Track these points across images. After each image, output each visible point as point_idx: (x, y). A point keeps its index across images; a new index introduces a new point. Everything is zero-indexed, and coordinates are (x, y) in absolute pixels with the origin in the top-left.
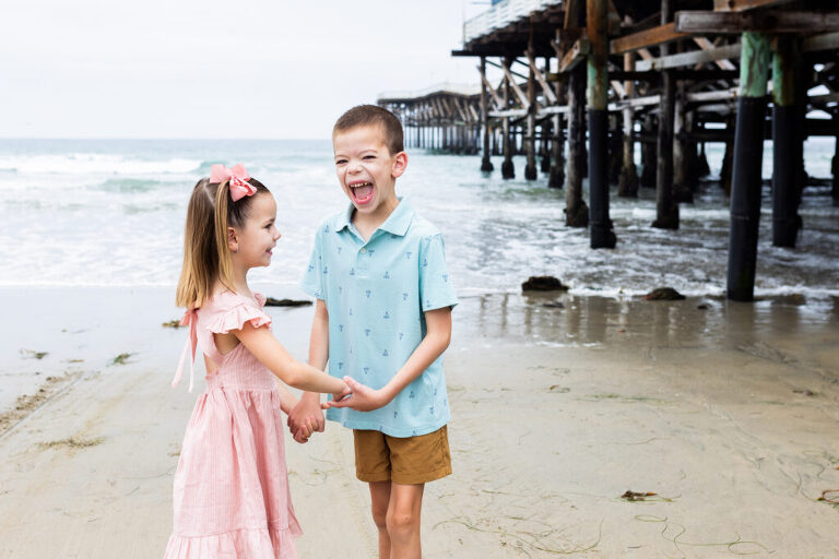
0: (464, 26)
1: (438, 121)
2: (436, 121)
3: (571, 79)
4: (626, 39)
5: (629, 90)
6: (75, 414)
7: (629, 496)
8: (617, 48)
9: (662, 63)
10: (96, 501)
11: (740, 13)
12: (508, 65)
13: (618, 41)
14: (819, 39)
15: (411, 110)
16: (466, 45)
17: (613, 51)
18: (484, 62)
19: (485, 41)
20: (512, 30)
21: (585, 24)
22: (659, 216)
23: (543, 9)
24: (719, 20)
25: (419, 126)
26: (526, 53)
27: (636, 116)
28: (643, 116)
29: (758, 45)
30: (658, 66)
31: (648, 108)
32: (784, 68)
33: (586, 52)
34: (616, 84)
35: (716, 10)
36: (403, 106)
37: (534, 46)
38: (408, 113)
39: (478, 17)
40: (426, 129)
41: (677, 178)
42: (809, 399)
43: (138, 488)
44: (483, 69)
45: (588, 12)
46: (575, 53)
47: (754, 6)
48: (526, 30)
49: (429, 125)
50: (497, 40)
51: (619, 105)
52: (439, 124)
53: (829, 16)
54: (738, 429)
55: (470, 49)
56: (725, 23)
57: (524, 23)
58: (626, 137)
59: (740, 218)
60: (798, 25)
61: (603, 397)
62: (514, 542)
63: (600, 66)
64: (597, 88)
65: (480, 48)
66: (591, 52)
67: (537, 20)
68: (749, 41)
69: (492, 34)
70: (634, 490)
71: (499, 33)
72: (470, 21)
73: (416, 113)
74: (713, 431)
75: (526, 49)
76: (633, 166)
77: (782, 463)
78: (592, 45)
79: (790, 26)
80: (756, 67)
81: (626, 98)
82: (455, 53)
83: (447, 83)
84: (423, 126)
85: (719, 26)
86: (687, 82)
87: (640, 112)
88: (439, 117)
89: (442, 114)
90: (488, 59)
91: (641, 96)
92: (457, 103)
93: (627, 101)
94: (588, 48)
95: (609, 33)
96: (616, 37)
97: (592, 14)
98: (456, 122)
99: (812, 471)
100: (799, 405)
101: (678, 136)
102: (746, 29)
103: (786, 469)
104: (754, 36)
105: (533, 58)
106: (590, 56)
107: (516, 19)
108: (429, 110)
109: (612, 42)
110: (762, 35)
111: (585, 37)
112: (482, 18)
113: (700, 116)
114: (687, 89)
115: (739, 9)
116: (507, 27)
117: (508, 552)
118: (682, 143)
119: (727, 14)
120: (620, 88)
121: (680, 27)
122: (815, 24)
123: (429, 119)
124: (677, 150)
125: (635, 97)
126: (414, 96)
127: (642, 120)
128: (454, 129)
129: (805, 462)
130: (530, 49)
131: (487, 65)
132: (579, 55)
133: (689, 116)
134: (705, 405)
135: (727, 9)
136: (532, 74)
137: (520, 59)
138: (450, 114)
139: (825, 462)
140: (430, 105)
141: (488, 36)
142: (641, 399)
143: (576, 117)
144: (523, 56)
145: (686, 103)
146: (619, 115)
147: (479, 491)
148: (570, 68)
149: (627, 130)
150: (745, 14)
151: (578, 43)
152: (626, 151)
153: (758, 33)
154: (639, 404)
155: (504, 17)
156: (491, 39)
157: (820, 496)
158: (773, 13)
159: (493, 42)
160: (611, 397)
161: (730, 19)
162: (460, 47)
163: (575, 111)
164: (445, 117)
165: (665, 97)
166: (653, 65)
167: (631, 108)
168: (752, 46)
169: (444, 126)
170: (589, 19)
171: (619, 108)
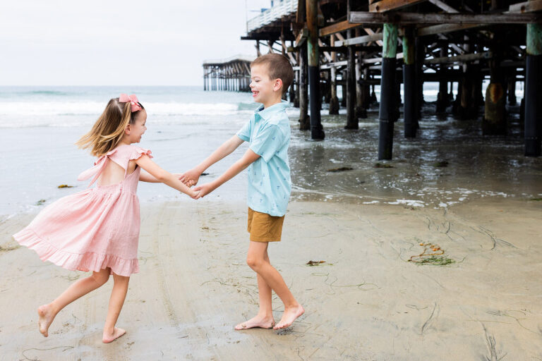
0: (247, 24)
1: (236, 75)
2: (235, 75)
3: (301, 50)
4: (327, 28)
5: (334, 58)
6: (7, 233)
7: (311, 263)
8: (322, 33)
9: (348, 42)
10: (8, 280)
11: (381, 13)
12: (271, 45)
13: (323, 29)
14: (425, 29)
15: (222, 69)
16: (249, 33)
17: (320, 35)
18: (258, 43)
19: (258, 32)
20: (272, 25)
21: (305, 20)
22: (348, 123)
23: (288, 14)
24: (371, 17)
25: (226, 78)
26: (280, 38)
27: (338, 72)
28: (341, 71)
29: (391, 30)
30: (346, 44)
31: (344, 67)
32: (408, 44)
33: (307, 35)
34: (326, 53)
35: (370, 11)
36: (217, 67)
37: (284, 34)
38: (220, 71)
39: (255, 18)
40: (230, 80)
41: (359, 103)
42: (412, 211)
43: (35, 272)
44: (258, 47)
45: (307, 13)
46: (301, 35)
47: (389, 9)
48: (279, 26)
49: (231, 78)
50: (265, 31)
51: (328, 65)
52: (236, 77)
53: (427, 15)
54: (373, 227)
55: (251, 36)
56: (374, 18)
57: (278, 22)
58: (333, 83)
59: (384, 121)
60: (411, 20)
61: (306, 214)
62: (245, 290)
63: (314, 43)
64: (313, 55)
65: (256, 35)
66: (309, 35)
67: (285, 20)
68: (387, 29)
69: (262, 27)
70: (313, 261)
71: (266, 27)
72: (250, 21)
73: (224, 71)
74: (360, 229)
75: (280, 36)
76: (336, 98)
77: (393, 243)
78: (309, 32)
79: (408, 20)
80: (391, 42)
81: (332, 62)
82: (243, 38)
83: (240, 55)
84: (228, 78)
85: (371, 20)
86: (363, 53)
87: (340, 69)
88: (237, 73)
89: (238, 72)
90: (261, 41)
91: (340, 61)
92: (246, 65)
93: (333, 64)
94: (307, 33)
95: (318, 25)
96: (322, 27)
97: (309, 16)
98: (246, 76)
99: (407, 247)
100: (406, 214)
101: (359, 82)
102: (385, 21)
103: (394, 246)
104: (389, 26)
105: (284, 40)
106: (309, 38)
107: (274, 20)
108: (231, 70)
109: (320, 30)
110: (394, 25)
111: (306, 27)
112: (256, 19)
113: (372, 72)
114: (363, 57)
115: (381, 11)
116: (270, 24)
117: (241, 295)
118: (361, 85)
119: (375, 13)
120: (328, 56)
121: (351, 20)
122: (420, 19)
123: (231, 74)
124: (358, 89)
125: (337, 61)
126: (223, 62)
127: (342, 74)
128: (245, 80)
129: (404, 242)
130: (282, 36)
131: (260, 45)
132: (303, 37)
133: (365, 71)
134: (359, 216)
135: (375, 11)
136: (284, 50)
137: (277, 41)
138: (242, 72)
139: (414, 242)
140: (232, 67)
141: (260, 29)
142: (326, 214)
143: (304, 71)
144: (279, 40)
145: (363, 64)
146: (329, 70)
147: (231, 265)
148: (300, 44)
149: (333, 79)
150: (385, 13)
151: (302, 30)
152: (333, 89)
153: (391, 25)
154: (325, 217)
155: (267, 19)
156: (262, 30)
157: (409, 259)
158: (399, 13)
159: (263, 32)
160: (310, 214)
161: (377, 16)
162: (245, 35)
163: (303, 67)
164: (240, 73)
165: (350, 61)
166: (343, 43)
167: (335, 67)
168: (389, 31)
169: (240, 78)
170: (308, 18)
171: (329, 67)
